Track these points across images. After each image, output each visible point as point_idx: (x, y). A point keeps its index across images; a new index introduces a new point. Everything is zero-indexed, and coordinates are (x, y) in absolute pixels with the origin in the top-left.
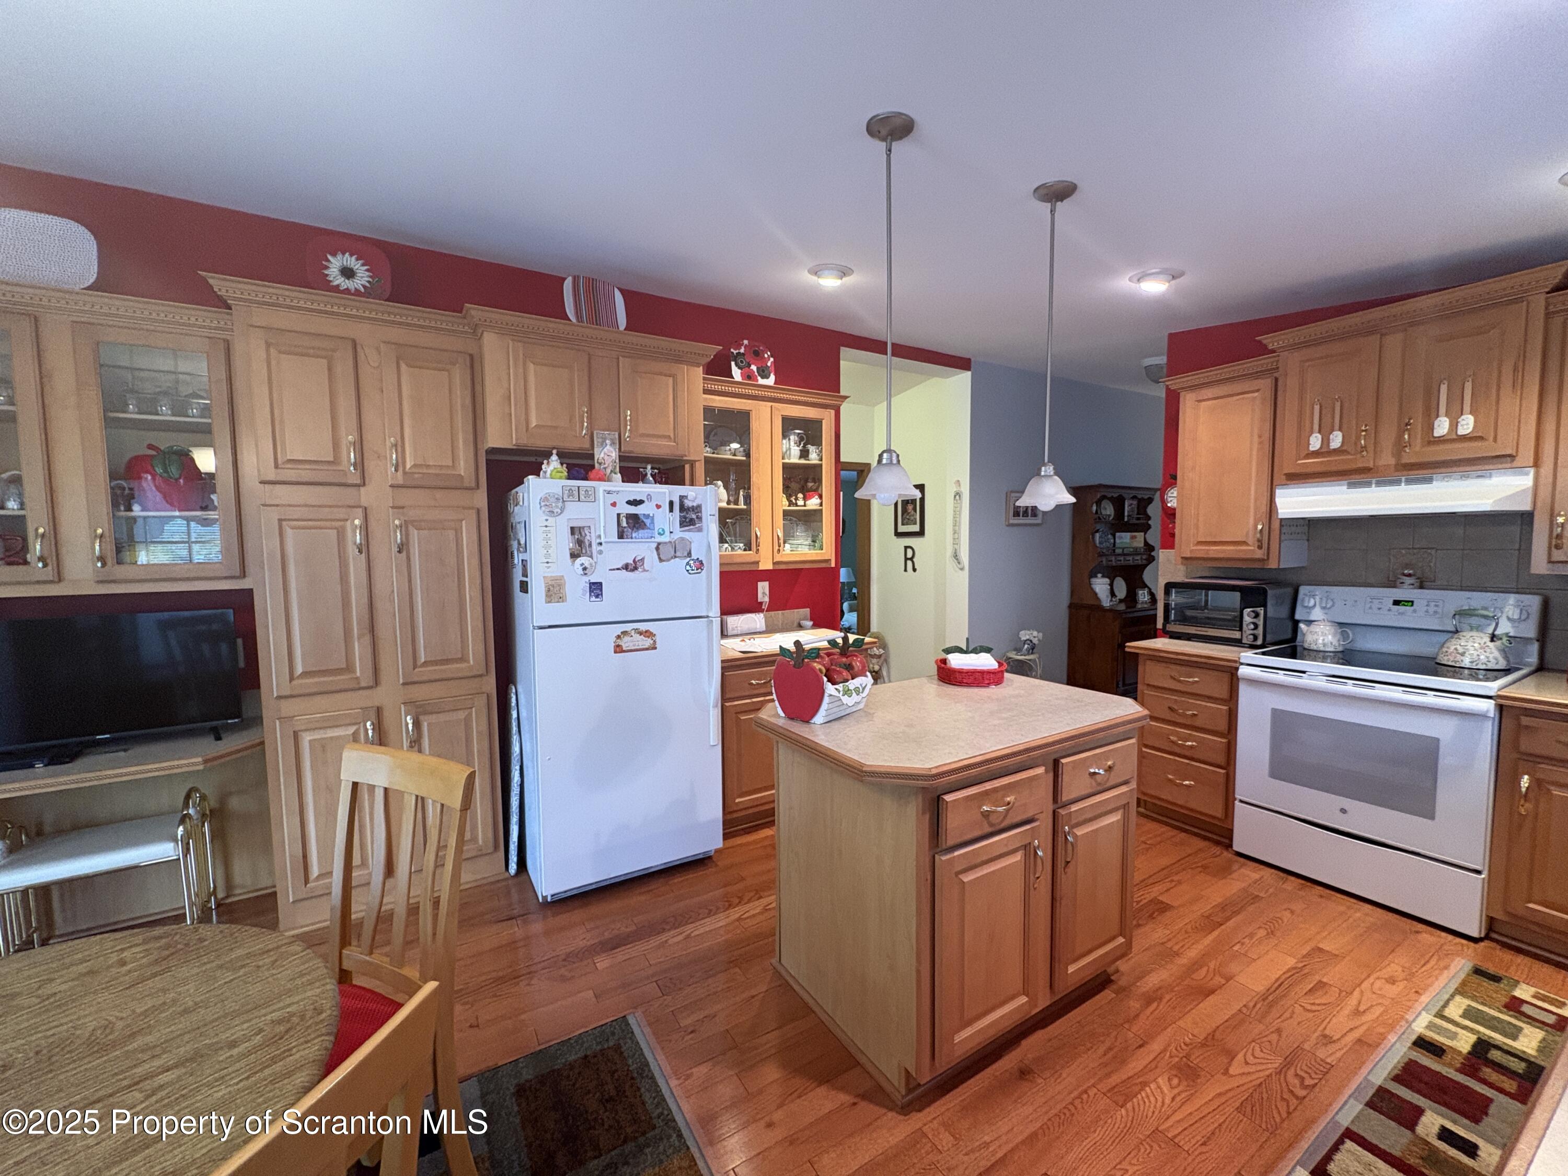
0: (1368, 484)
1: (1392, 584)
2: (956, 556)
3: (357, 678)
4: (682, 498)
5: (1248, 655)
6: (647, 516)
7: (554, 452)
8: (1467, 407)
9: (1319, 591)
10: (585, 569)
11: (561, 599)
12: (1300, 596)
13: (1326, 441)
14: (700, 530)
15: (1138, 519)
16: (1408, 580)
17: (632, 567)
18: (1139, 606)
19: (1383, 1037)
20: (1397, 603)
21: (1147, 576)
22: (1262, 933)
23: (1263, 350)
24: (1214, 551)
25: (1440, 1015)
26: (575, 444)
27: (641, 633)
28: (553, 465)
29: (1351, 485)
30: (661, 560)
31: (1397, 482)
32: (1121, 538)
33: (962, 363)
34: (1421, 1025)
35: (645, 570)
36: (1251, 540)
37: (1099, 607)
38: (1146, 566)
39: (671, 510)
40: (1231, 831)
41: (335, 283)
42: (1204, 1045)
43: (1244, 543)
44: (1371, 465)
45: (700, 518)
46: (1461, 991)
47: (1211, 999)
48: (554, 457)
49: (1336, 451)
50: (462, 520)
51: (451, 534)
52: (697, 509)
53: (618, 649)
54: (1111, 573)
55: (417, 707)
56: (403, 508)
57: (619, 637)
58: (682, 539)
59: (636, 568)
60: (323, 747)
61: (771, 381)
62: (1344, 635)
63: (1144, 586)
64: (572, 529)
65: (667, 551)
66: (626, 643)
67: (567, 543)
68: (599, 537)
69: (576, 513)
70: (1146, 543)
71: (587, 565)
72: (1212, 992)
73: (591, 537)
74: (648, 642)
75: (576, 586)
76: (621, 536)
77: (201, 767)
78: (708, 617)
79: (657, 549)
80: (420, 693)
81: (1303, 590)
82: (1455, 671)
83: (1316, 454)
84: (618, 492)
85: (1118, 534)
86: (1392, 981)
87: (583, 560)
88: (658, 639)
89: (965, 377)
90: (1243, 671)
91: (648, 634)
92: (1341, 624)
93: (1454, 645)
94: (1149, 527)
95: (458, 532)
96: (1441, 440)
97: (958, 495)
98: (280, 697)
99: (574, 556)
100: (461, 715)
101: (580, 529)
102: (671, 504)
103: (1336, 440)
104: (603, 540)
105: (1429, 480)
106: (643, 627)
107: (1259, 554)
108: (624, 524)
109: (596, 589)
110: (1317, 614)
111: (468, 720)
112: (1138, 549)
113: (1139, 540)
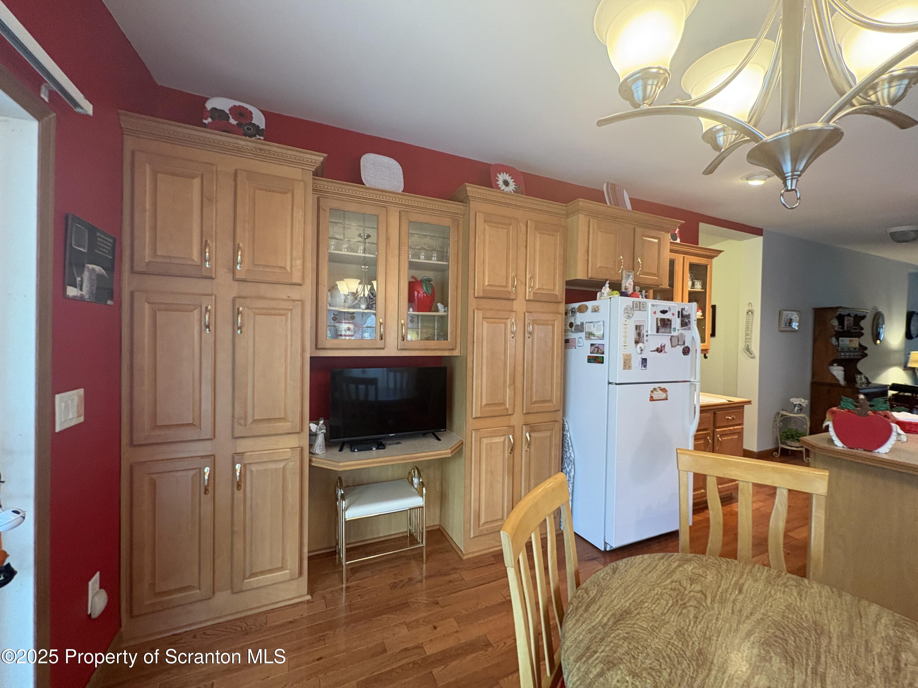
2: (748, 349)
3: (507, 409)
4: (683, 309)
6: (668, 320)
7: (608, 282)
10: (642, 350)
11: (630, 368)
14: (689, 329)
15: (855, 329)
17: (660, 350)
18: (858, 385)
21: (860, 366)
26: (615, 278)
27: (661, 390)
28: (606, 289)
30: (672, 346)
32: (843, 341)
33: (757, 231)
35: (665, 352)
37: (840, 386)
38: (861, 359)
39: (679, 317)
41: (502, 189)
45: (689, 322)
48: (607, 285)
50: (554, 320)
51: (550, 327)
52: (688, 316)
53: (652, 399)
54: (840, 362)
55: (531, 427)
56: (531, 312)
57: (652, 392)
58: (682, 334)
59: (661, 351)
60: (491, 447)
61: (678, 241)
63: (860, 373)
64: (636, 326)
65: (675, 341)
66: (656, 395)
67: (633, 335)
68: (647, 332)
69: (638, 317)
71: (642, 348)
73: (644, 332)
74: (664, 396)
75: (636, 362)
76: (657, 332)
77: (450, 455)
78: (689, 381)
79: (671, 339)
80: (532, 419)
84: (656, 305)
85: (840, 339)
87: (640, 345)
88: (669, 393)
89: (759, 240)
91: (664, 390)
94: (862, 334)
95: (553, 326)
97: (750, 312)
98: (476, 418)
99: (637, 342)
100: (548, 434)
101: (640, 326)
102: (679, 312)
104: (649, 333)
106: (663, 386)
108: (659, 325)
109: (644, 361)
111: (551, 437)
112: (855, 349)
113: (855, 343)
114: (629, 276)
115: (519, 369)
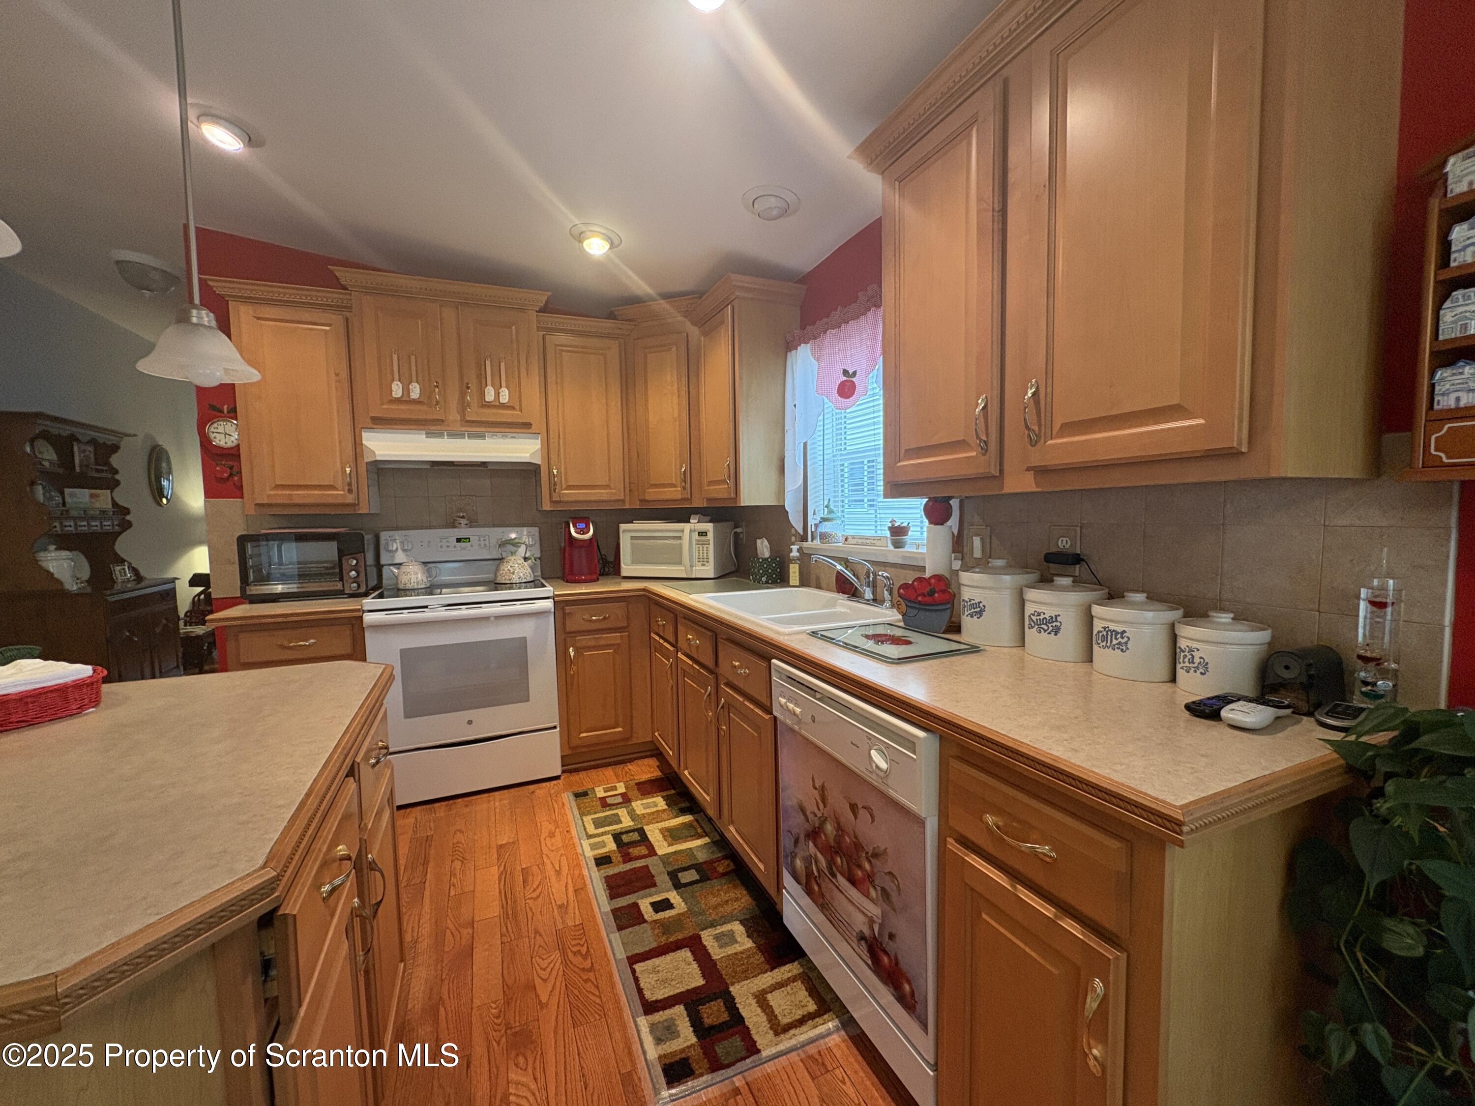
0: (440, 435)
1: (453, 525)
5: (368, 602)
8: (503, 383)
9: (397, 535)
12: (382, 542)
13: (406, 390)
15: (97, 471)
16: (464, 522)
18: (118, 587)
20: (459, 540)
21: (122, 546)
22: (458, 865)
24: (300, 496)
25: (589, 837)
29: (429, 435)
31: (461, 436)
32: (73, 495)
34: (588, 851)
36: (339, 483)
37: (62, 593)
38: (120, 533)
42: (508, 1003)
43: (332, 487)
44: (444, 418)
46: (582, 814)
47: (478, 956)
49: (414, 402)
54: (65, 542)
62: (429, 573)
63: (123, 561)
70: (115, 504)
72: (470, 950)
81: (384, 536)
82: (510, 586)
83: (398, 401)
85: (68, 491)
86: (552, 835)
90: (368, 618)
92: (425, 563)
93: (506, 567)
94: (117, 483)
96: (489, 405)
103: (415, 391)
105: (483, 437)
107: (350, 499)
110: (400, 557)
112: (103, 512)
113: (103, 499)
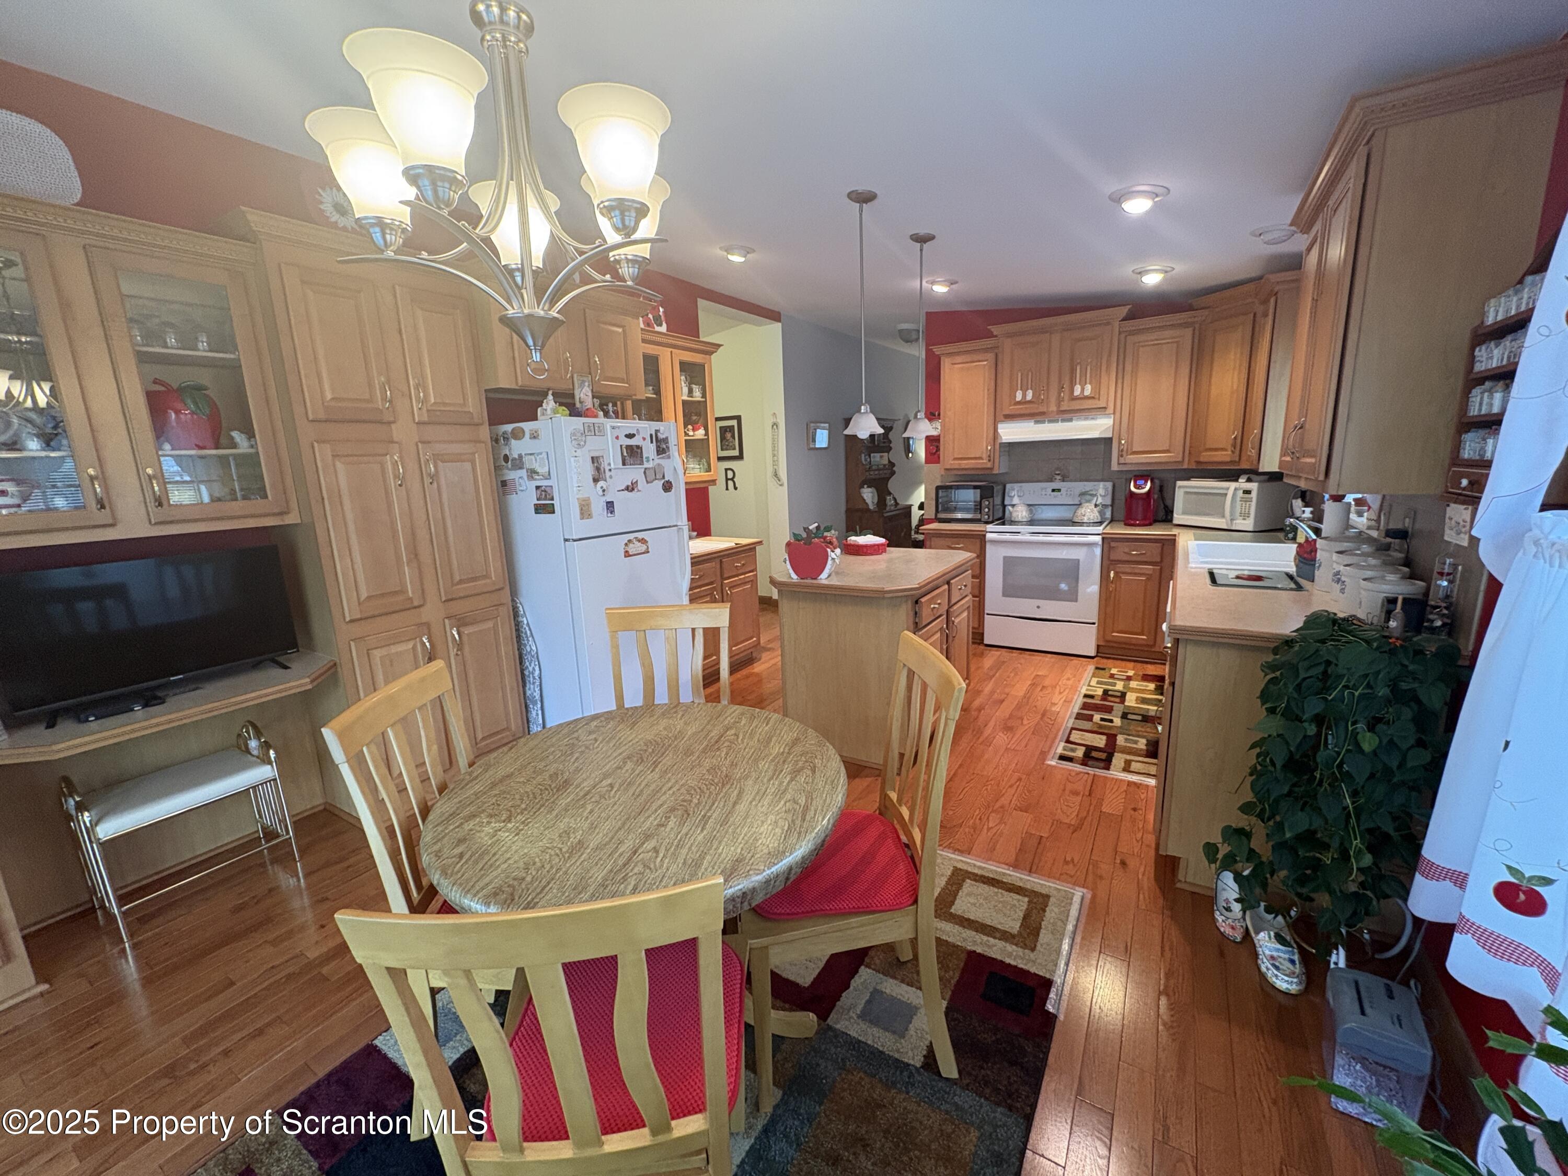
0: (1043, 422)
1: (1051, 480)
2: (776, 475)
3: (411, 599)
4: (657, 431)
5: (990, 527)
6: (638, 447)
7: (550, 392)
8: (1088, 381)
9: (1016, 486)
10: (604, 491)
11: (590, 516)
12: (1007, 490)
13: (1024, 395)
14: (669, 457)
15: (884, 443)
16: (1058, 477)
17: (630, 488)
18: (888, 509)
19: (1072, 699)
20: (1053, 490)
21: (892, 485)
22: (1012, 675)
23: (990, 335)
24: (964, 464)
25: (1089, 685)
26: (563, 386)
27: (639, 541)
28: (549, 403)
29: (1037, 422)
30: (648, 482)
31: (1057, 421)
32: (874, 457)
33: (773, 316)
34: (1084, 691)
35: (639, 491)
36: (984, 456)
37: (868, 510)
38: (891, 477)
39: (652, 442)
40: (983, 634)
41: (333, 220)
42: (1009, 718)
43: (981, 458)
44: (1045, 410)
45: (668, 448)
46: (1094, 676)
47: (1004, 703)
48: (550, 397)
49: (1030, 402)
50: (474, 454)
51: (468, 466)
52: (666, 440)
53: (627, 554)
54: (870, 483)
55: (459, 620)
56: (429, 442)
57: (626, 545)
58: (659, 465)
59: (633, 489)
60: (391, 661)
61: (663, 329)
62: (1031, 512)
63: (890, 494)
64: (592, 458)
65: (651, 475)
66: (632, 549)
67: (589, 471)
68: (609, 464)
69: (594, 445)
70: (890, 462)
71: (605, 487)
72: (1003, 701)
73: (604, 465)
74: (643, 548)
75: (598, 506)
76: (624, 464)
77: (310, 687)
78: (676, 526)
79: (645, 473)
80: (458, 607)
81: (1008, 486)
82: (1081, 524)
83: (1019, 403)
84: (619, 427)
85: (872, 455)
86: (1068, 679)
87: (601, 483)
88: (649, 544)
89: (776, 329)
90: (989, 536)
91: (643, 541)
92: (1029, 505)
93: (1081, 511)
94: (891, 449)
95: (473, 463)
96: (1077, 398)
97: (775, 425)
98: (352, 621)
99: (596, 480)
100: (490, 624)
101: (598, 458)
102: (651, 436)
103: (1030, 395)
104: (612, 466)
105: (1070, 420)
106: (640, 535)
107: (989, 465)
108: (625, 454)
109: (610, 506)
110: (1016, 501)
111: (495, 627)
112: (885, 465)
113: (885, 458)
114: (583, 382)
115: (422, 534)
